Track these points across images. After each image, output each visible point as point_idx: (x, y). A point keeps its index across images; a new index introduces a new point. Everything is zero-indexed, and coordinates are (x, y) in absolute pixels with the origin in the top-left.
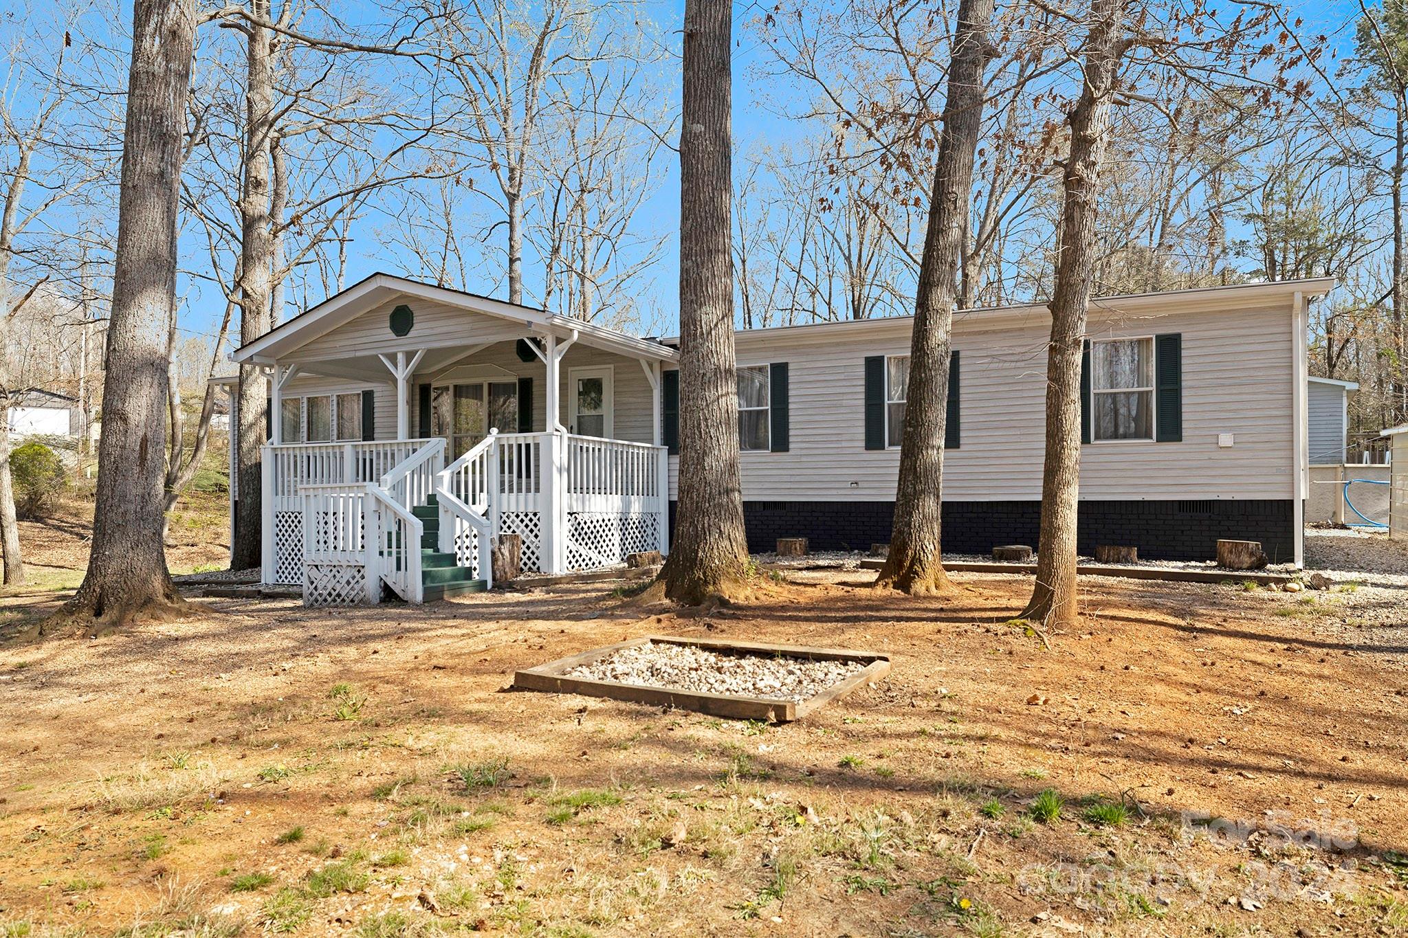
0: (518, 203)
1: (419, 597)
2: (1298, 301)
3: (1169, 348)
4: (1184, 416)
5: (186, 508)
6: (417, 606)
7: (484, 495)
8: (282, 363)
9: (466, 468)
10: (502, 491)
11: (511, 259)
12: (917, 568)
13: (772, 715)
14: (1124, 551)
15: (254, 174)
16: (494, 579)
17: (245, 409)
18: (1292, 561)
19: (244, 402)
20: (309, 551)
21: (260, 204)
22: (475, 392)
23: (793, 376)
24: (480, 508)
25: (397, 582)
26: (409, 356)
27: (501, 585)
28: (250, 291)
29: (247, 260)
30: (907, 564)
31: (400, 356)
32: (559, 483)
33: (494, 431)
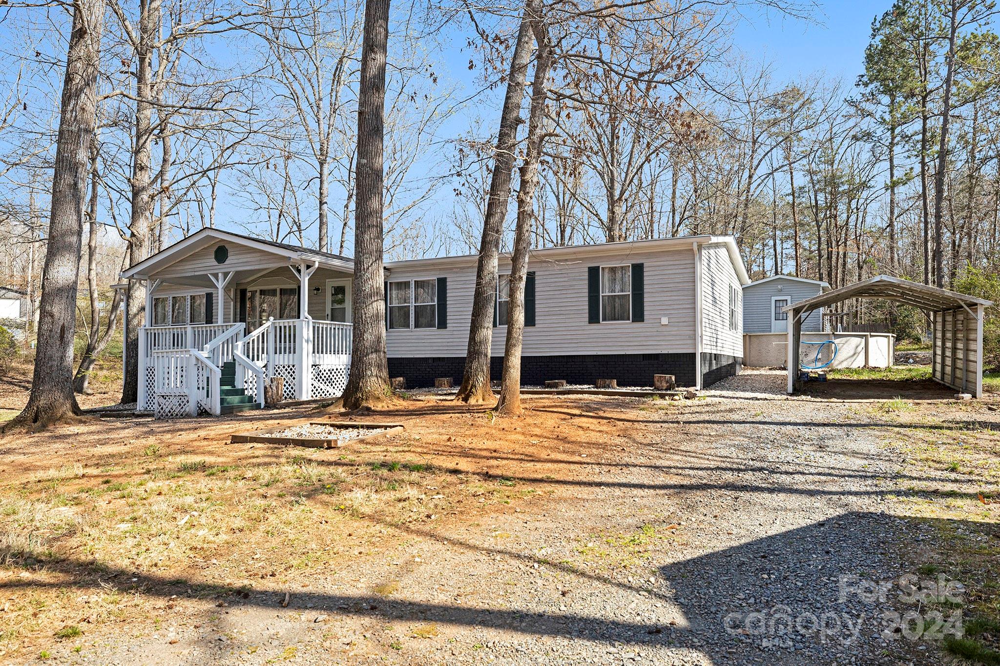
0: (326, 166)
1: (218, 411)
2: (695, 247)
3: (638, 270)
4: (645, 308)
5: (101, 368)
6: (217, 417)
7: (265, 355)
8: (152, 278)
9: (253, 341)
10: (276, 353)
11: (320, 202)
12: (473, 390)
13: (325, 444)
14: (608, 382)
15: (139, 162)
16: (266, 402)
17: (131, 305)
18: (695, 385)
19: (131, 301)
20: (158, 388)
21: (144, 178)
22: (273, 293)
23: (450, 285)
24: (260, 364)
25: (206, 404)
26: (226, 275)
27: (268, 406)
28: (136, 234)
29: (135, 215)
30: (469, 388)
31: (220, 275)
32: (307, 348)
33: (272, 318)
